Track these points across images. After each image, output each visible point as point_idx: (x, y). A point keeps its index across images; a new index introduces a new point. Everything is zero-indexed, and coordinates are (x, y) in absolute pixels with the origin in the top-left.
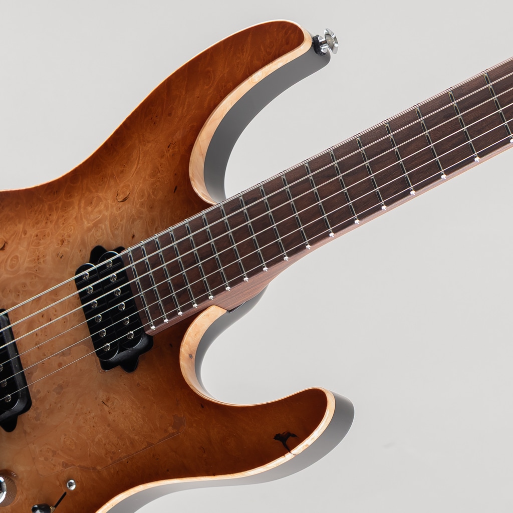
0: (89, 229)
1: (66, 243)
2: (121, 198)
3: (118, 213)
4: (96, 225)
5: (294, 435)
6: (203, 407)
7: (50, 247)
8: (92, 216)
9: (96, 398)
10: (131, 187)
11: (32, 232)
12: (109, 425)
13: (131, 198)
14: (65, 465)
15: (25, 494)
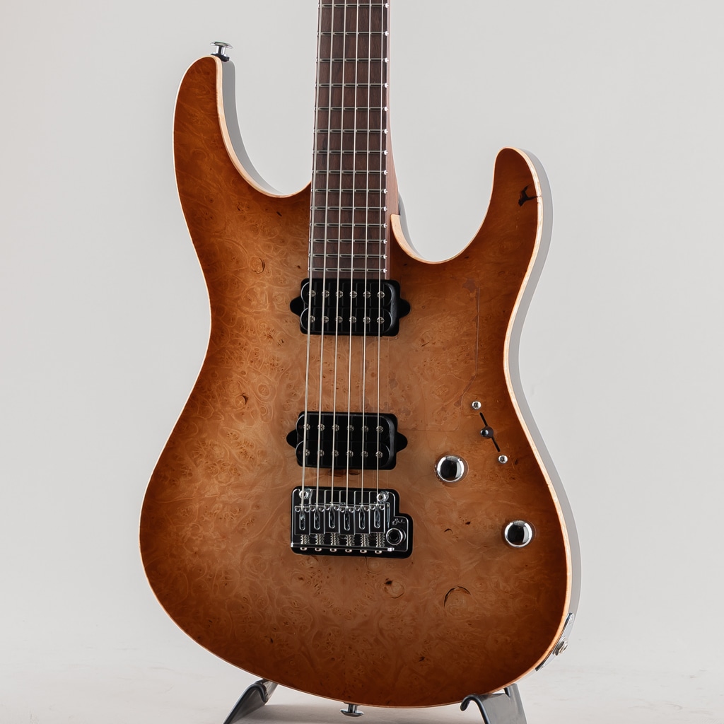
0: (272, 307)
1: (272, 334)
2: (260, 268)
3: (271, 275)
4: (271, 299)
5: (526, 188)
6: (468, 257)
7: (268, 351)
8: (261, 302)
9: (417, 351)
10: (255, 256)
11: (246, 365)
12: (444, 349)
13: (265, 258)
14: (458, 403)
15: (465, 452)
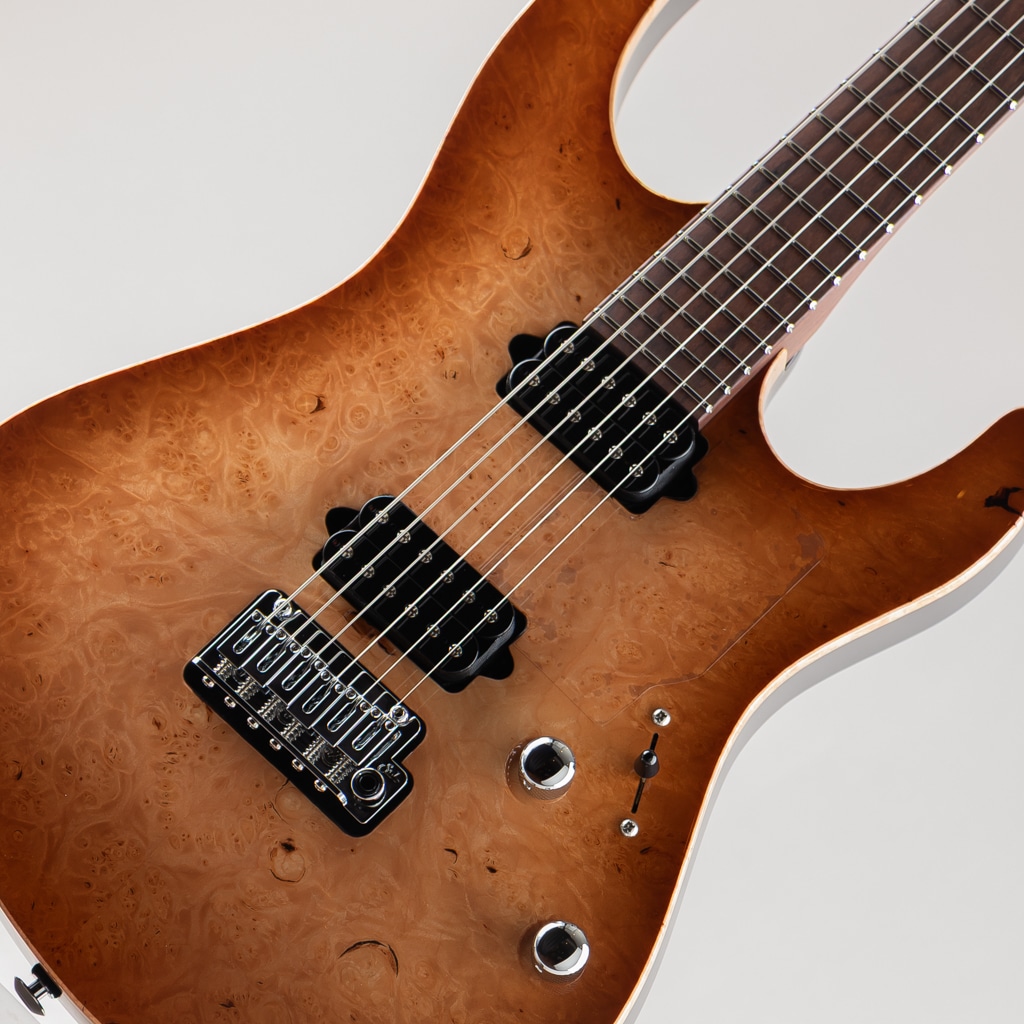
0: (484, 317)
1: (449, 353)
2: (516, 252)
3: (526, 274)
4: (493, 306)
6: (842, 504)
7: (420, 370)
8: (474, 298)
9: (646, 562)
10: (525, 230)
11: (364, 362)
12: (688, 596)
13: (537, 244)
14: (638, 690)
